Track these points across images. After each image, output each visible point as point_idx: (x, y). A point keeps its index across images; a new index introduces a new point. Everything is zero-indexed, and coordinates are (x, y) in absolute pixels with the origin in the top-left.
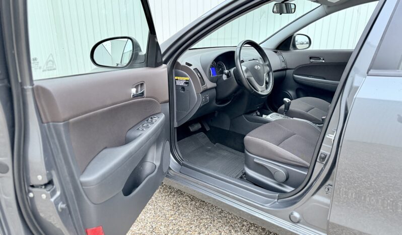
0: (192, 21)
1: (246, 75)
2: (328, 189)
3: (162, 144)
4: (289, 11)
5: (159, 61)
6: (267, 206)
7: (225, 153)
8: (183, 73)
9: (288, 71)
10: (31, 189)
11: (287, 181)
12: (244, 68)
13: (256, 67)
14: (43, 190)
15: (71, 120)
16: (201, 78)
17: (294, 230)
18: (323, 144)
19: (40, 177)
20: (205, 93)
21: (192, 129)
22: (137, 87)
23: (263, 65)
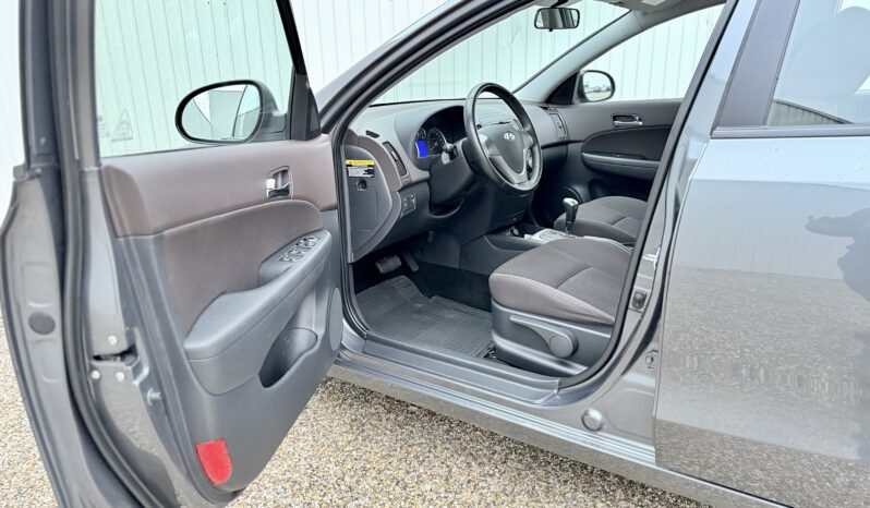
0: (370, 52)
1: (488, 152)
2: (652, 360)
3: (327, 294)
4: (568, 24)
5: (314, 127)
6: (539, 404)
7: (453, 315)
8: (360, 152)
9: (571, 146)
10: (95, 363)
11: (574, 355)
12: (483, 139)
13: (507, 136)
14: (119, 363)
15: (166, 232)
16: (399, 160)
17: (592, 444)
18: (638, 275)
19: (113, 340)
20: (407, 191)
21: (382, 268)
22: (275, 176)
23: (519, 132)
